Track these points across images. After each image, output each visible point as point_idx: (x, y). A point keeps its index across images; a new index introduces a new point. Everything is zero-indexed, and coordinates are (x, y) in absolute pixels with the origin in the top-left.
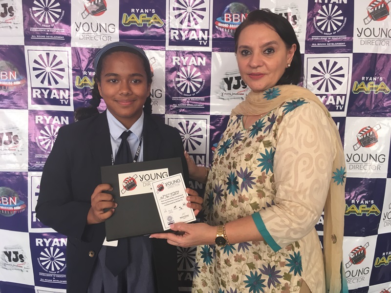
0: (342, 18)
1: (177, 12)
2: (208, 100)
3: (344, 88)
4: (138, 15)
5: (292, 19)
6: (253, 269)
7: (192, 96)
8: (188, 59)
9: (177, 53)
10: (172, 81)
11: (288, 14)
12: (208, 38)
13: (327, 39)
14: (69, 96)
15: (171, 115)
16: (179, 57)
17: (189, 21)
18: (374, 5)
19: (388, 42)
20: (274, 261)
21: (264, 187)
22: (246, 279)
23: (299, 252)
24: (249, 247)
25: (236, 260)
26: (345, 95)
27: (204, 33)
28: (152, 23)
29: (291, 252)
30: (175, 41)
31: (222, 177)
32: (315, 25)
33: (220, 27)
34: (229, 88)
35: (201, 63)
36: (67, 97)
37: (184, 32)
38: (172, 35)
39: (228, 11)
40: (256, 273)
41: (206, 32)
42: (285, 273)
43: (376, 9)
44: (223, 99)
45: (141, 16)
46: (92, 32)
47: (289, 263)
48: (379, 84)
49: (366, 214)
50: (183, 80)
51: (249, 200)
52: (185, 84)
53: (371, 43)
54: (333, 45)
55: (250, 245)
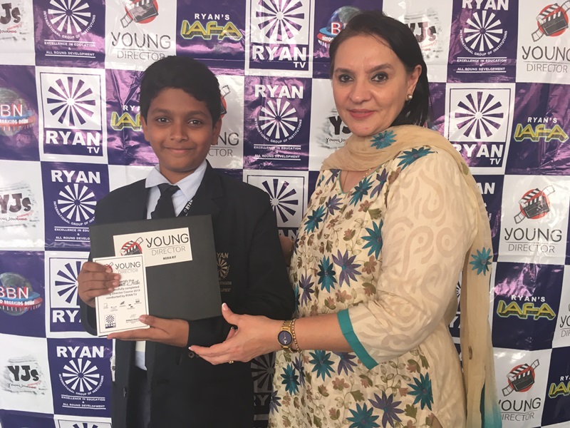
0: (500, 31)
1: (262, 20)
2: (306, 148)
3: (502, 133)
4: (204, 22)
5: (430, 31)
6: (360, 401)
7: (282, 143)
8: (277, 89)
9: (262, 80)
10: (253, 120)
11: (424, 25)
12: (307, 58)
13: (480, 62)
14: (101, 142)
15: (252, 170)
16: (265, 85)
17: (280, 33)
18: (547, 14)
19: (565, 68)
20: (392, 387)
21: (373, 279)
22: (351, 415)
23: (427, 375)
24: (354, 368)
25: (335, 387)
26: (504, 144)
27: (301, 51)
28: (225, 35)
29: (416, 375)
30: (258, 61)
31: (311, 265)
32: (463, 42)
33: (325, 42)
34: (337, 132)
35: (296, 95)
36: (97, 144)
37: (272, 49)
38: (255, 52)
39: (337, 19)
40: (365, 405)
41: (304, 49)
42: (408, 406)
43: (549, 20)
44: (329, 148)
45: (208, 24)
46: (137, 47)
47: (413, 390)
48: (551, 128)
49: (533, 317)
50: (269, 118)
51: (353, 299)
52: (272, 124)
53: (542, 68)
54: (487, 71)
55: (356, 365)
